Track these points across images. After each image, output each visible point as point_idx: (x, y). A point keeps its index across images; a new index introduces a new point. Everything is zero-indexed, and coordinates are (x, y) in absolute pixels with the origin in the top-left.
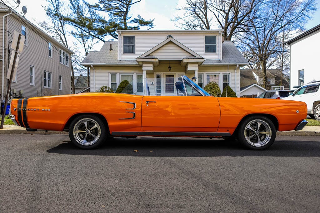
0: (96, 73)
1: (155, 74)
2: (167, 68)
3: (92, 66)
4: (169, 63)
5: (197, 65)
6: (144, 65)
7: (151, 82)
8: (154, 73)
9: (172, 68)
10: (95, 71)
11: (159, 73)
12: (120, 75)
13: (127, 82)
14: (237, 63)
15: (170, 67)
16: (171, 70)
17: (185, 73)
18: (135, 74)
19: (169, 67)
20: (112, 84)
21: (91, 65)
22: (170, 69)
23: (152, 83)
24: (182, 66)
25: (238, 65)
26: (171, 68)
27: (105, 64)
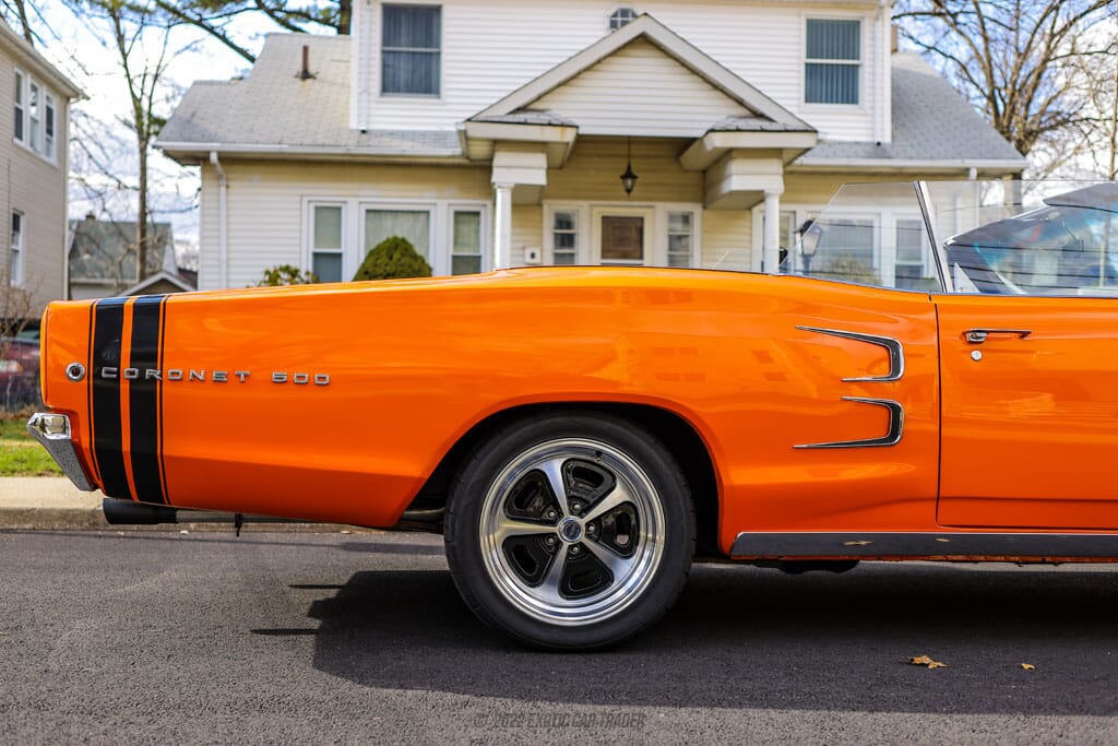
0: (232, 198)
1: (545, 207)
2: (615, 177)
3: (214, 157)
4: (626, 152)
5: (776, 166)
6: (501, 159)
7: (528, 252)
8: (540, 205)
9: (642, 178)
10: (227, 187)
11: (565, 206)
12: (365, 207)
13: (406, 250)
14: (968, 163)
15: (629, 175)
16: (635, 188)
17: (704, 207)
18: (441, 204)
19: (623, 173)
20: (316, 255)
21: (208, 153)
22: (629, 182)
23: (533, 256)
24: (686, 171)
25: (973, 173)
26: (634, 177)
27: (285, 148)
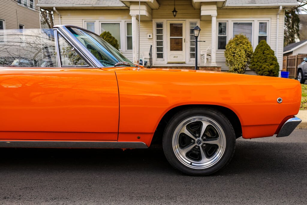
0: (62, 21)
1: (153, 21)
2: (171, 12)
3: (54, 9)
4: (173, 4)
5: (215, 7)
6: (132, 7)
7: (148, 35)
8: (152, 21)
9: (179, 12)
10: (61, 17)
11: (159, 21)
12: (101, 23)
15: (175, 11)
16: (177, 15)
17: (201, 20)
18: (122, 21)
19: (173, 10)
21: (53, 7)
22: (175, 13)
23: (150, 36)
25: (281, 8)
26: (176, 12)
27: (75, 5)
